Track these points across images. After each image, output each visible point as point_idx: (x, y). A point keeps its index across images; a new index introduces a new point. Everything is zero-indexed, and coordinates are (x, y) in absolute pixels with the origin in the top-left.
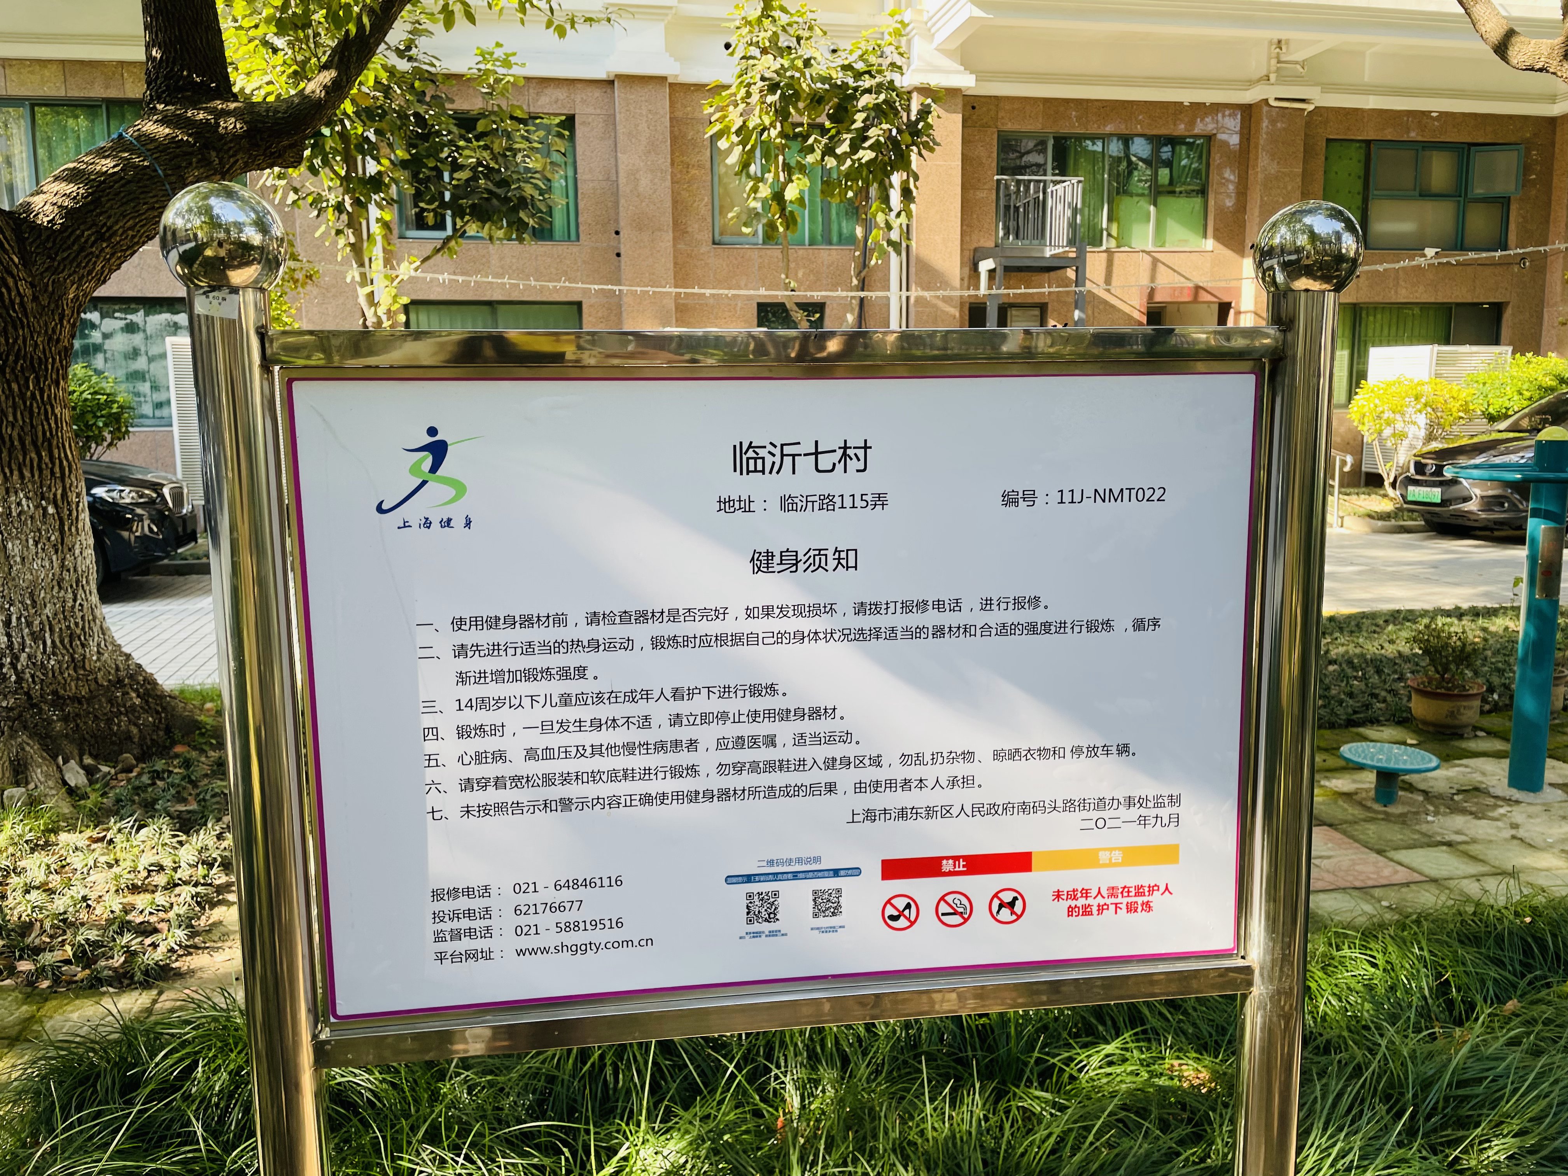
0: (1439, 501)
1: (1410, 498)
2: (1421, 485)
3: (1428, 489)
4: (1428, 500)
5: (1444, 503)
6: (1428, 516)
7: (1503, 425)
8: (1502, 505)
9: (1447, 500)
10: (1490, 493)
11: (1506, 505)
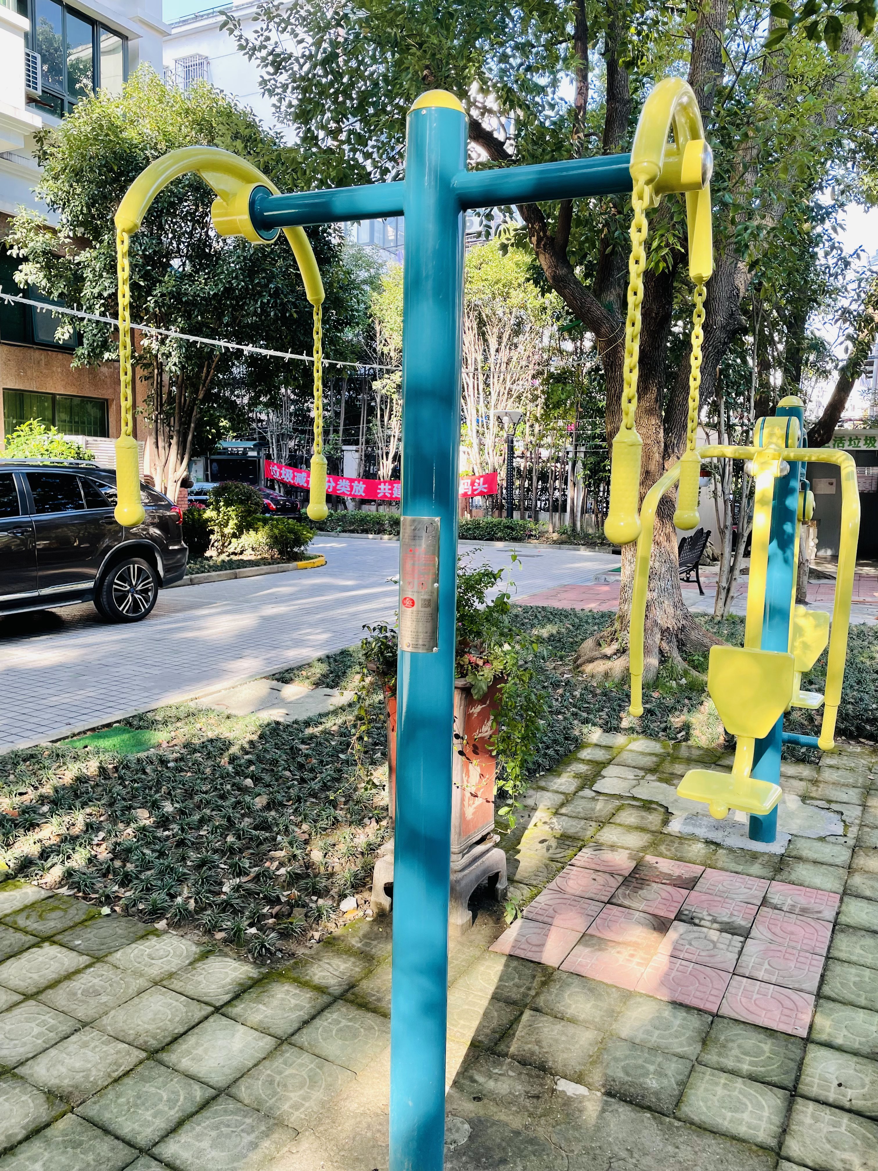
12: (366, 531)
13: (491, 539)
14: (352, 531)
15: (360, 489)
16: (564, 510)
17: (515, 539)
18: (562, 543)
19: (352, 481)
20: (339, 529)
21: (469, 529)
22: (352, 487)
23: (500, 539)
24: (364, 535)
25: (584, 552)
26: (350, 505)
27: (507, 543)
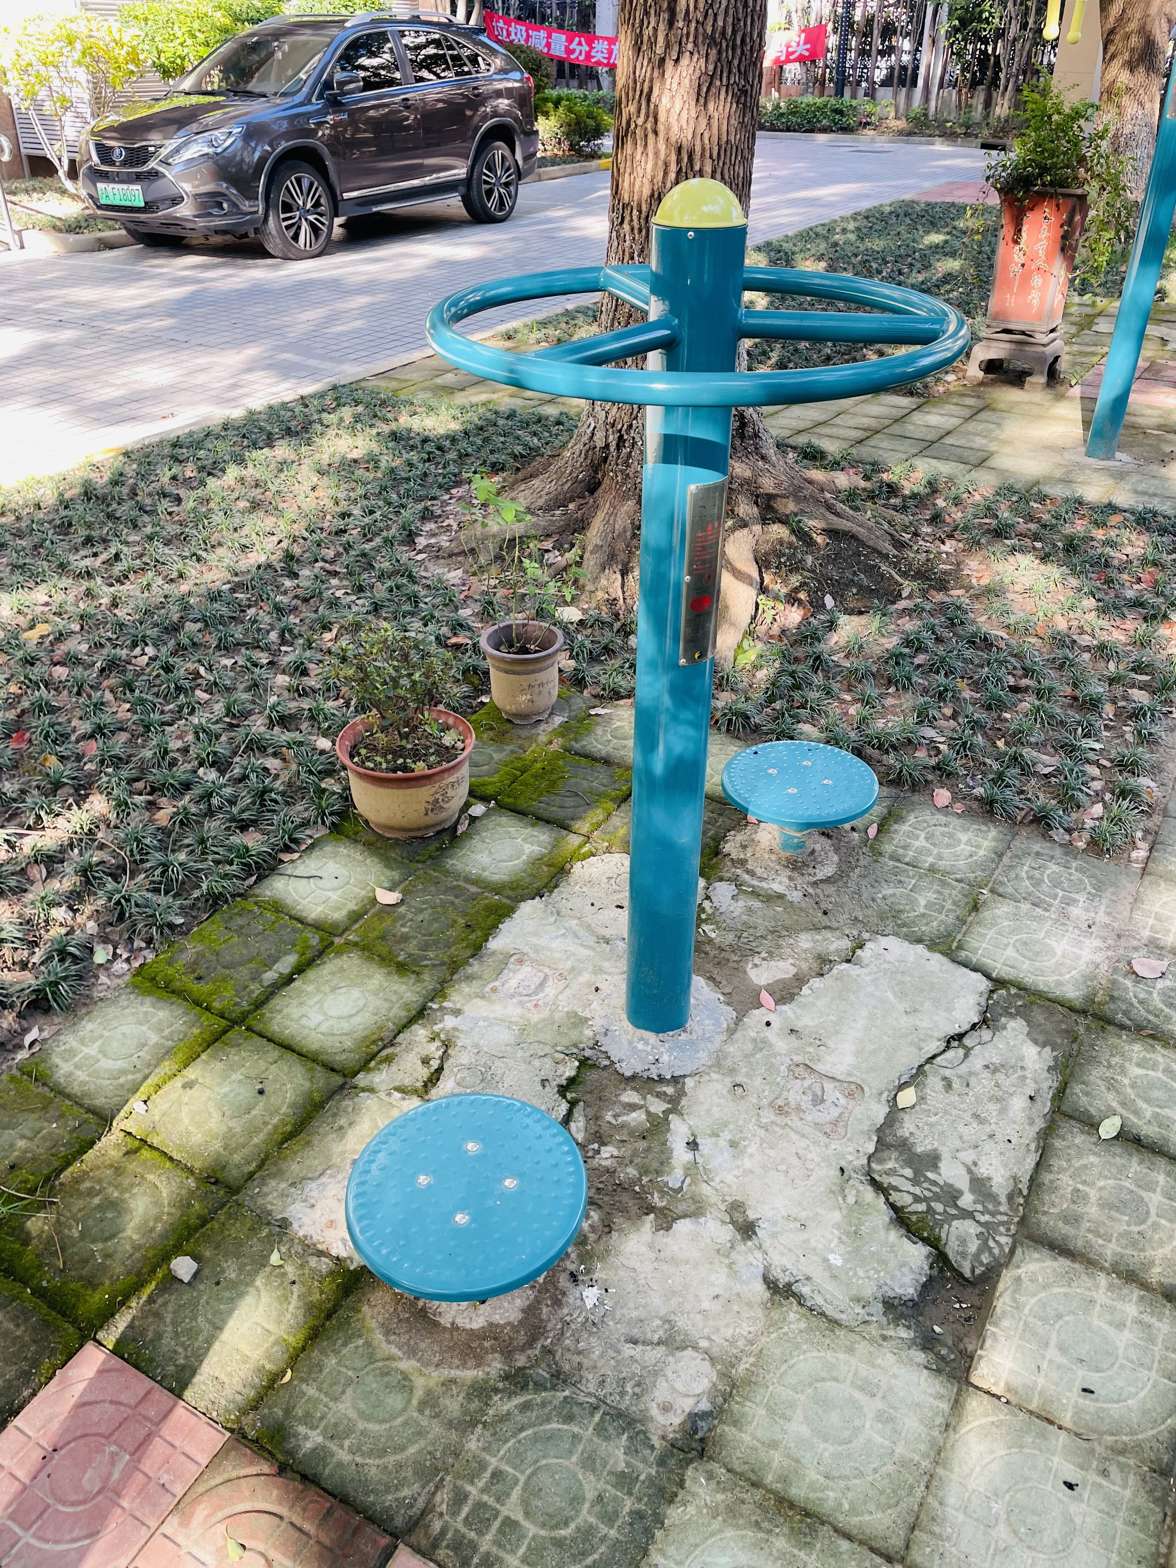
0: (142, 204)
1: (103, 201)
2: (114, 181)
3: (125, 186)
4: (128, 204)
5: (149, 207)
6: (131, 226)
7: (187, 84)
8: (220, 205)
9: (154, 202)
10: (203, 189)
11: (225, 205)
13: (811, 131)
16: (914, 84)
17: (846, 129)
18: (910, 134)
19: (612, 41)
21: (782, 115)
22: (611, 52)
23: (824, 130)
25: (940, 146)
27: (832, 136)
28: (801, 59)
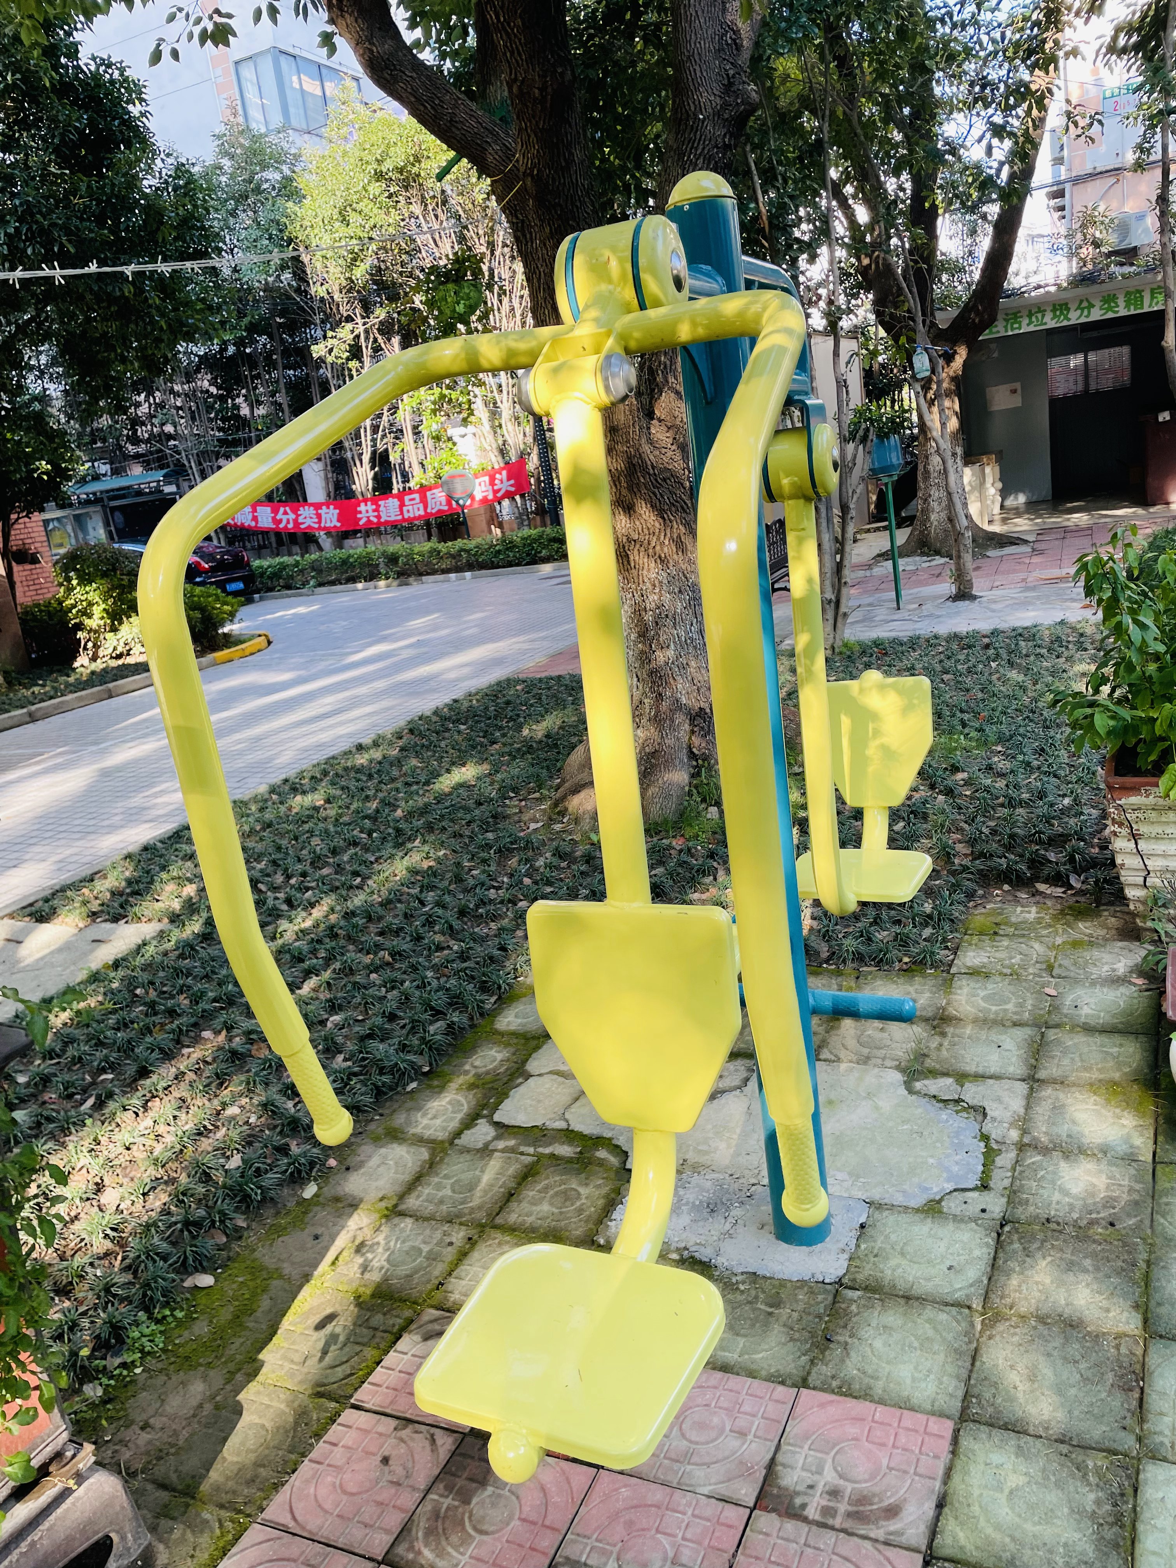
12: (353, 580)
13: (533, 563)
14: (333, 583)
15: (331, 517)
19: (317, 506)
20: (312, 583)
21: (499, 552)
22: (319, 516)
23: (545, 560)
24: (350, 586)
26: (326, 542)
28: (509, 495)
